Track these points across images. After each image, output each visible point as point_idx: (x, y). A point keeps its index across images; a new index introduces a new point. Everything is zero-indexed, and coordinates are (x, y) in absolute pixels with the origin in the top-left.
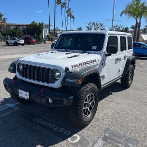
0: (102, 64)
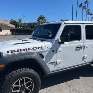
0: (53, 51)
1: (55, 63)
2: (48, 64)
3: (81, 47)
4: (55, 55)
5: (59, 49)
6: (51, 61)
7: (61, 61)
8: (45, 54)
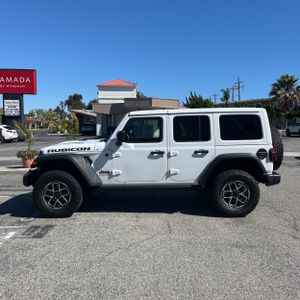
0: (107, 155)
1: (109, 173)
2: (98, 173)
3: (161, 153)
4: (109, 162)
5: (117, 153)
6: (103, 169)
7: (120, 172)
8: (93, 158)
